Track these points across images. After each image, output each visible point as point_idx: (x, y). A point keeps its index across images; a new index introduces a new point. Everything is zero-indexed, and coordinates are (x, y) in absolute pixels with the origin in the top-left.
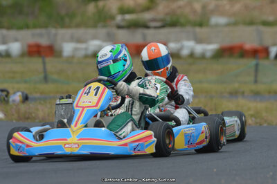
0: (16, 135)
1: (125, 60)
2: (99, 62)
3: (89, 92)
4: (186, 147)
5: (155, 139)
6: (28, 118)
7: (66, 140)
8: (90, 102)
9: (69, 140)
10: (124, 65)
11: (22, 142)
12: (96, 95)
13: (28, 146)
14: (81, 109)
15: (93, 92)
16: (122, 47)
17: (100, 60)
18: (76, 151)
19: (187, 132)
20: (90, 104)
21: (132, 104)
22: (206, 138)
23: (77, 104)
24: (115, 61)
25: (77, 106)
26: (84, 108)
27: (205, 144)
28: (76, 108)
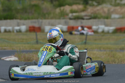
6: (29, 60)
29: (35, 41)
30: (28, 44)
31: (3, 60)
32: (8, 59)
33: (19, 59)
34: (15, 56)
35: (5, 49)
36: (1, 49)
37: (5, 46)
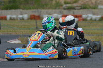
0: (7, 51)
1: (53, 23)
2: (43, 23)
3: (36, 35)
4: (73, 56)
5: (58, 53)
7: (24, 53)
8: (35, 39)
9: (25, 53)
10: (52, 25)
11: (9, 54)
12: (38, 36)
13: (11, 55)
14: (31, 41)
15: (37, 35)
16: (52, 17)
17: (43, 22)
18: (27, 57)
19: (73, 50)
20: (35, 40)
21: (55, 40)
22: (82, 52)
23: (31, 39)
24: (49, 23)
25: (30, 40)
26: (32, 41)
27: (82, 54)
28: (30, 41)
29: (35, 27)
30: (29, 29)
31: (9, 43)
32: (12, 42)
33: (22, 42)
34: (19, 40)
35: (10, 34)
36: (7, 34)
37: (10, 31)
